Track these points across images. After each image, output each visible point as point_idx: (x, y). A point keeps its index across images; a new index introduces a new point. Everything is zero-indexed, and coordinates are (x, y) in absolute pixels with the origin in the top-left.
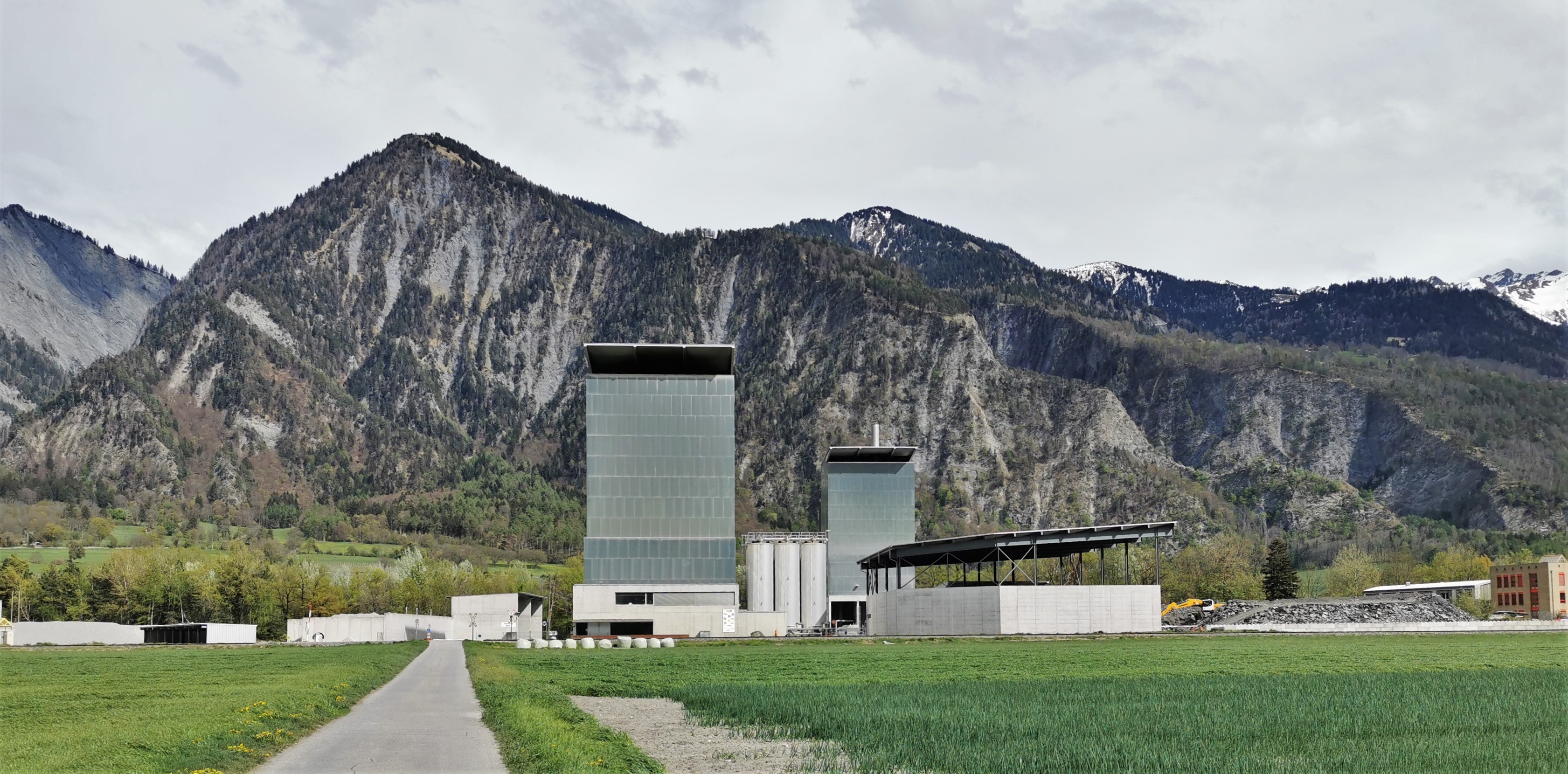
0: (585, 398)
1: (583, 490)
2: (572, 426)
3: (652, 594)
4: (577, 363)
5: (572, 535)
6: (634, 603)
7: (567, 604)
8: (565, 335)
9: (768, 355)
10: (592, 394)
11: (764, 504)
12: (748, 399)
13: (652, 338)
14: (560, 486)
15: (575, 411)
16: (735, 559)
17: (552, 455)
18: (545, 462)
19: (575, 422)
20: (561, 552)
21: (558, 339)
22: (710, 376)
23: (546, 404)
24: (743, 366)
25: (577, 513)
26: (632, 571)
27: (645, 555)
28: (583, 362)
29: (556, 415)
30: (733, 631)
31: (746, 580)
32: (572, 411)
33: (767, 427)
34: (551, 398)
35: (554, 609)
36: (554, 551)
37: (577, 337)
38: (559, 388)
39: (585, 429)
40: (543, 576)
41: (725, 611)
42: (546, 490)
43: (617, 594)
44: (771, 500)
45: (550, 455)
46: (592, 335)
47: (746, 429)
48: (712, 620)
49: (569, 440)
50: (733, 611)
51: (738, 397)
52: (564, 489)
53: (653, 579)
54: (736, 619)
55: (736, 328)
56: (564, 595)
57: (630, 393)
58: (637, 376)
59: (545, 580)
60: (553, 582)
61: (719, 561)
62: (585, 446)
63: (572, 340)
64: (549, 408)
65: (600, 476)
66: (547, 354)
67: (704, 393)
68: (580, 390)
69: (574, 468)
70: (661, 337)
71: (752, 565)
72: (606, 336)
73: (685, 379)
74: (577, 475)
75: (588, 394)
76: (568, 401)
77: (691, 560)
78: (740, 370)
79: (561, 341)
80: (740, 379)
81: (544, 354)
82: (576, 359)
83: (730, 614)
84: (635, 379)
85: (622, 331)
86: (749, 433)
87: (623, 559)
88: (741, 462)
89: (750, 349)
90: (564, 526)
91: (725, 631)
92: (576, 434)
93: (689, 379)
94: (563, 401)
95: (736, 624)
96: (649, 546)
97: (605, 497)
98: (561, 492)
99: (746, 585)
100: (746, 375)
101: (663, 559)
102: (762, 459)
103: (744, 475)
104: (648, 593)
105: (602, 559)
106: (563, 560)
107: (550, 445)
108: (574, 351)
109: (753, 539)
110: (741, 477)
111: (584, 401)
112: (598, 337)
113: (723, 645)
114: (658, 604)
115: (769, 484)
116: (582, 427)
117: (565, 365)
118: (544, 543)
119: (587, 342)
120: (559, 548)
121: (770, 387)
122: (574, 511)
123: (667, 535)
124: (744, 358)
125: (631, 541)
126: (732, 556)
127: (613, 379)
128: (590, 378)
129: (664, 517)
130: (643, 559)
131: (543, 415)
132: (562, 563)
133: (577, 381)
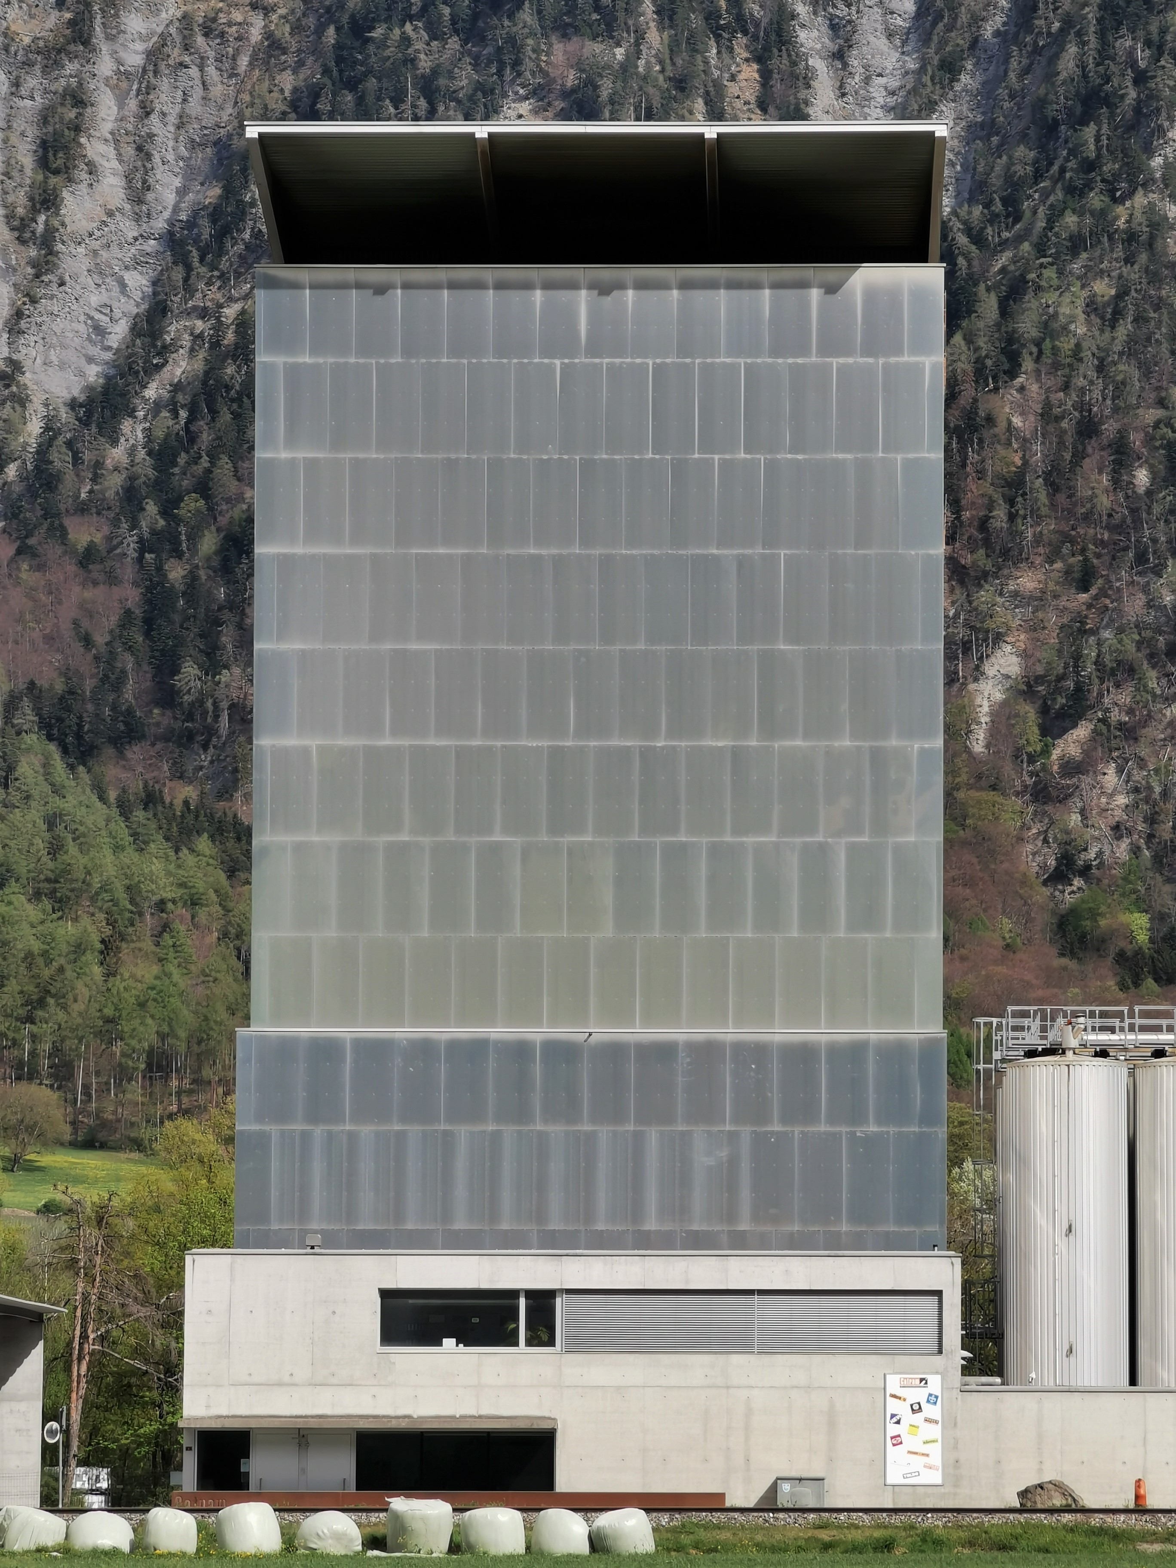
0: (251, 375)
1: (238, 805)
2: (192, 504)
3: (550, 1294)
4: (215, 213)
5: (186, 1014)
6: (467, 1338)
7: (160, 1339)
8: (164, 84)
9: (1109, 167)
10: (280, 360)
11: (1085, 871)
12: (1012, 374)
13: (566, 94)
14: (136, 787)
15: (206, 438)
16: (942, 1132)
17: (101, 639)
18: (66, 673)
19: (204, 488)
20: (135, 1091)
21: (133, 104)
22: (829, 272)
23: (73, 405)
24: (993, 219)
25: (207, 914)
26: (461, 1192)
27: (522, 1114)
28: (242, 211)
29: (117, 454)
30: (936, 1478)
31: (999, 1233)
32: (192, 437)
33: (1104, 502)
34: (93, 374)
35: (98, 1363)
36: (104, 1089)
37: (217, 90)
38: (135, 330)
39: (250, 520)
40: (48, 1209)
41: (894, 1383)
42: (69, 804)
43: (385, 1294)
44: (1122, 851)
45: (87, 641)
46: (287, 81)
47: (1000, 513)
48: (832, 1424)
49: (176, 572)
50: (935, 1384)
51: (965, 366)
52: (151, 799)
53: (555, 1225)
54: (950, 1423)
55: (959, 40)
56: (146, 1301)
57: (456, 351)
58: (488, 272)
59: (61, 1226)
60: (92, 1235)
61: (869, 1141)
62: (249, 601)
63: (194, 106)
64: (85, 422)
65: (313, 743)
66: (83, 175)
67: (804, 351)
68: (230, 337)
69: (200, 702)
70: (606, 87)
71: (1023, 1161)
72: (352, 85)
73: (712, 285)
74: (211, 732)
75: (261, 358)
76: (177, 387)
77: (733, 1137)
78: (978, 239)
79: (146, 111)
80: (973, 279)
81: (66, 172)
82: (214, 193)
83: (919, 1395)
84: (479, 285)
85: (425, 64)
86: (1015, 534)
87: (414, 1129)
88: (978, 673)
89: (1023, 137)
90: (148, 971)
91: (893, 1477)
92: (209, 543)
93: (733, 285)
94: (151, 392)
95: (951, 1445)
96: (537, 1069)
97: (335, 838)
98: (139, 815)
99: (998, 1257)
100: (1003, 259)
101: (604, 1132)
102: (1077, 657)
103: (994, 732)
104: (530, 1294)
105: (319, 1131)
106: (144, 1133)
107: (88, 594)
108: (203, 158)
109: (1032, 1038)
110: (978, 743)
111: (248, 390)
112: (315, 93)
113: (886, 1546)
114: (577, 1345)
115: (1111, 778)
116: (237, 512)
117: (160, 224)
118: (56, 1051)
119: (265, 116)
120: (123, 1075)
121: (1118, 314)
122: (194, 902)
123: (623, 1016)
124: (996, 180)
125: (454, 1046)
126: (928, 1117)
127: (381, 290)
128: (272, 284)
129: (608, 931)
130: (509, 1130)
131: (60, 458)
132: (138, 1145)
133: (214, 294)
